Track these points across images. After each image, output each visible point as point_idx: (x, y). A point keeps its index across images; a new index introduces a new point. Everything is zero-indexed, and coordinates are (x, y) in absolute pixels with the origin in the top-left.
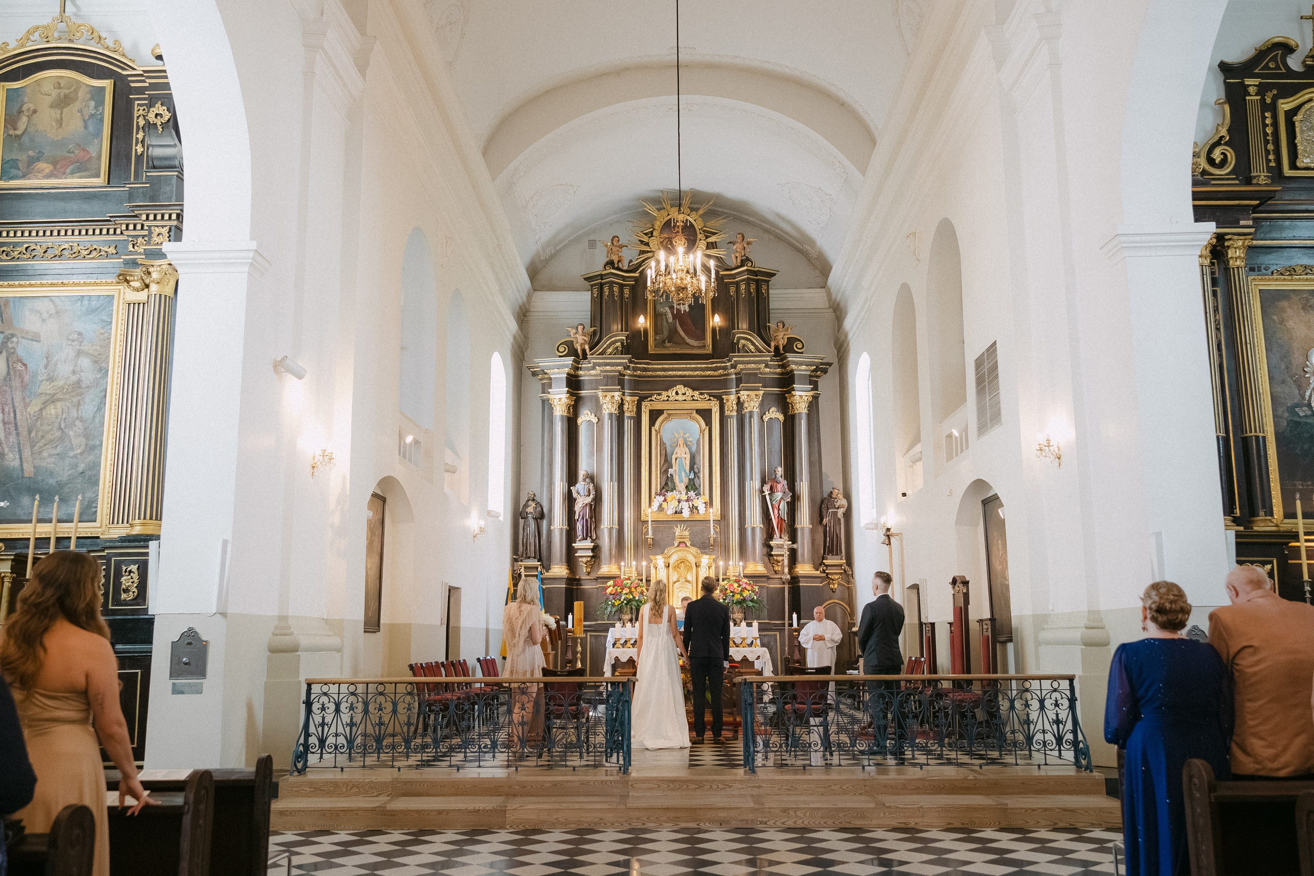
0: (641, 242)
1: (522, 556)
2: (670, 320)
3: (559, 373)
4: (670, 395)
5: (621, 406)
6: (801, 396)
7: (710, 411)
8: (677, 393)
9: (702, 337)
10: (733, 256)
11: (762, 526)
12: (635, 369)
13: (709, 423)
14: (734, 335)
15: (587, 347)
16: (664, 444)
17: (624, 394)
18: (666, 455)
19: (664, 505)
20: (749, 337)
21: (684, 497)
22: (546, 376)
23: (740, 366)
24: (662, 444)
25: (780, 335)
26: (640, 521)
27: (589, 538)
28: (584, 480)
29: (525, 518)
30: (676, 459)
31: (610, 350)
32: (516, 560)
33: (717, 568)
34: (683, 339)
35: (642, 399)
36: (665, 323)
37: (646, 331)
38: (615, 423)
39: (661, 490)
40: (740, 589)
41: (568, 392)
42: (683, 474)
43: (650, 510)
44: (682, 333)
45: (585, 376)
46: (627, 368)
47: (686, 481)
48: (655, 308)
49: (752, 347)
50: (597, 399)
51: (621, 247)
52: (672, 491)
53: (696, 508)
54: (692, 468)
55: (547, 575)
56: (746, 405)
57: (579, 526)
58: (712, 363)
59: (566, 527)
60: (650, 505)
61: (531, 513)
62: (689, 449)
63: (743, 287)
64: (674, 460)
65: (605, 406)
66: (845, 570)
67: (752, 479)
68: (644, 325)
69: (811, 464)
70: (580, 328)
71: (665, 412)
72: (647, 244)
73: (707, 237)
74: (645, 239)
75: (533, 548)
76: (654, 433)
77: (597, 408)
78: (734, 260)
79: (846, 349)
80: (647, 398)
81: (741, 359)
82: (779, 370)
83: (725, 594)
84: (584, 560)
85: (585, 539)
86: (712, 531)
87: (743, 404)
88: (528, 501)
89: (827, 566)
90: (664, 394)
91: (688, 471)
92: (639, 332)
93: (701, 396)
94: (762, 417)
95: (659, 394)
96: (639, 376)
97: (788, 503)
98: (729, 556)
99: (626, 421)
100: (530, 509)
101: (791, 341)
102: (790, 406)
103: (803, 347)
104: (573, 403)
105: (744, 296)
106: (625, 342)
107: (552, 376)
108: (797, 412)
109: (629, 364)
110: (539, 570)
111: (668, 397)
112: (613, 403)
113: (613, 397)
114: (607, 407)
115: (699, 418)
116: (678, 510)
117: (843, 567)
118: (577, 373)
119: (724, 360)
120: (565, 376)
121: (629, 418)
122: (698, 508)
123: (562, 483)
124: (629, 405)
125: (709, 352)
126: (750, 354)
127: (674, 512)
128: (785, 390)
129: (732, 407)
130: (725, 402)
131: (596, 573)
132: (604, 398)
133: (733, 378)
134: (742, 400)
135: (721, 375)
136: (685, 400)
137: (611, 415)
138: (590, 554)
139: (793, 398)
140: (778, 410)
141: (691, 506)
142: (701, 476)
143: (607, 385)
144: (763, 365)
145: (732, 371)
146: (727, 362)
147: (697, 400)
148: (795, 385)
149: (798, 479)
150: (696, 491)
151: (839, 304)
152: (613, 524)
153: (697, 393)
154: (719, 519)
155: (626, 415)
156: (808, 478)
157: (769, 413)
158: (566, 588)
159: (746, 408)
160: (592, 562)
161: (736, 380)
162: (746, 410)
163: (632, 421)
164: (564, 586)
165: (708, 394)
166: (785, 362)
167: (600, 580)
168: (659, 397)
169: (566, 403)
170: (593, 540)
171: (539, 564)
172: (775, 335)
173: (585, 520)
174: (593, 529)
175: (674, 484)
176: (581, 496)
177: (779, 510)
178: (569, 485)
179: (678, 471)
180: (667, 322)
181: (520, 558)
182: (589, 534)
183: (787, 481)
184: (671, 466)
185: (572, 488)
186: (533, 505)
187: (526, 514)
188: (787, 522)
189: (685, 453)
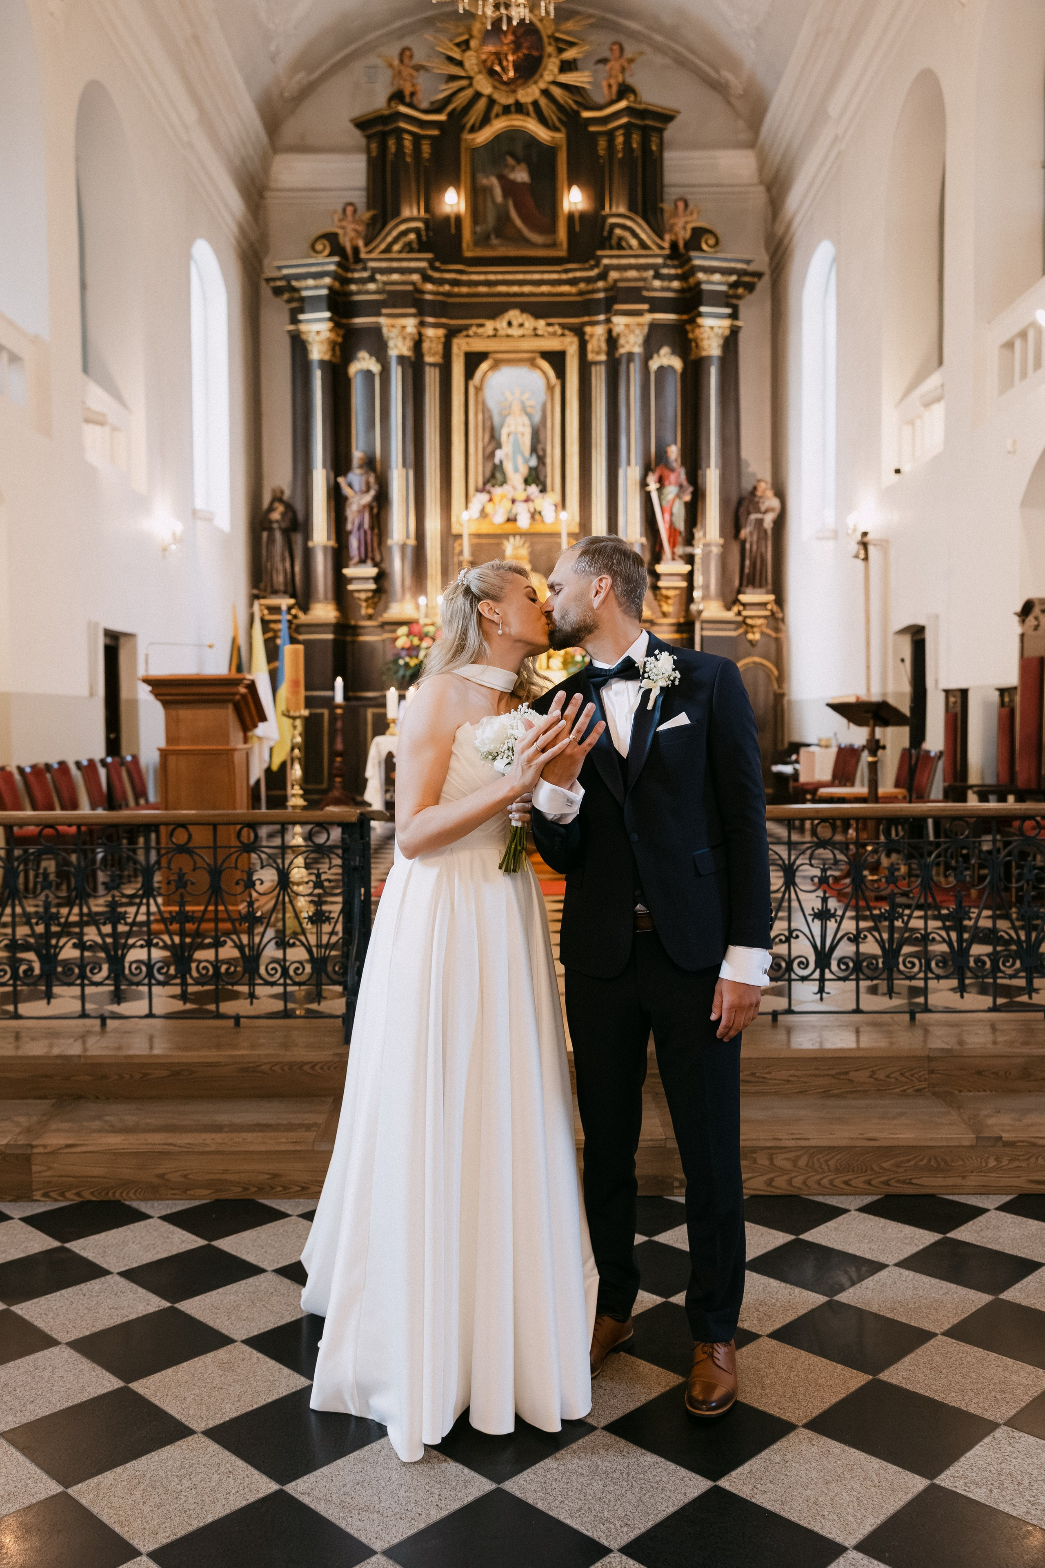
0: (450, 59)
1: (265, 590)
2: (499, 197)
3: (316, 287)
4: (498, 327)
5: (418, 345)
6: (712, 328)
7: (562, 354)
8: (510, 324)
9: (551, 229)
10: (604, 84)
11: (644, 540)
12: (441, 282)
13: (561, 374)
14: (605, 218)
15: (360, 243)
16: (489, 411)
17: (422, 324)
18: (492, 429)
19: (489, 508)
20: (629, 223)
21: (521, 495)
22: (296, 295)
24: (485, 410)
25: (680, 222)
26: (449, 537)
27: (369, 562)
28: (361, 467)
29: (271, 530)
31: (396, 247)
32: (256, 597)
34: (519, 231)
35: (452, 333)
36: (489, 204)
37: (458, 218)
38: (410, 372)
39: (485, 484)
41: (331, 319)
42: (520, 460)
43: (464, 515)
44: (518, 222)
45: (359, 293)
46: (426, 278)
47: (524, 471)
48: (474, 178)
49: (634, 242)
50: (377, 330)
51: (418, 68)
52: (501, 485)
53: (540, 513)
54: (534, 450)
55: (303, 618)
56: (622, 341)
57: (354, 543)
58: (566, 271)
59: (332, 543)
60: (467, 507)
61: (277, 521)
62: (529, 419)
63: (620, 140)
64: (504, 438)
65: (391, 344)
66: (771, 611)
67: (629, 463)
68: (455, 210)
69: (724, 441)
70: (350, 209)
71: (491, 356)
72: (460, 64)
73: (560, 51)
74: (456, 54)
75: (281, 579)
76: (472, 391)
77: (380, 350)
78: (606, 90)
79: (786, 246)
80: (459, 331)
81: (615, 261)
82: (676, 284)
84: (363, 596)
85: (362, 561)
87: (616, 341)
88: (273, 501)
89: (744, 605)
90: (490, 326)
91: (527, 453)
92: (447, 218)
93: (551, 329)
94: (645, 365)
95: (481, 325)
96: (448, 294)
97: (686, 504)
99: (427, 368)
100: (276, 516)
101: (698, 233)
102: (693, 344)
103: (717, 243)
104: (340, 340)
105: (620, 155)
106: (423, 233)
107: (305, 293)
108: (704, 354)
109: (430, 273)
110: (293, 612)
111: (495, 329)
112: (404, 338)
113: (404, 327)
114: (396, 346)
115: (545, 365)
116: (512, 516)
117: (769, 607)
118: (346, 288)
119: (587, 265)
120: (325, 292)
121: (431, 365)
122: (543, 513)
123: (325, 472)
124: (431, 342)
125: (562, 253)
126: (629, 252)
127: (506, 518)
128: (685, 317)
129: (599, 347)
130: (587, 337)
131: (381, 615)
132: (391, 329)
133: (601, 295)
134: (614, 334)
135: (581, 293)
136: (523, 336)
137: (401, 359)
138: (372, 586)
139: (697, 331)
140: (674, 353)
141: (532, 510)
142: (548, 461)
143: (394, 306)
144: (651, 273)
145: (600, 284)
146: (592, 268)
147: (542, 336)
148: (703, 309)
149: (704, 465)
150: (540, 487)
151: (778, 172)
152: (408, 537)
153: (541, 323)
154: (576, 530)
155: (428, 359)
156: (720, 463)
157: (659, 356)
158: (334, 640)
159: (623, 346)
160: (376, 600)
161: (606, 298)
162: (622, 351)
163: (437, 371)
164: (330, 636)
165: (560, 324)
166: (686, 268)
167: (387, 628)
168: (480, 330)
169: (328, 338)
170: (376, 565)
171: (292, 601)
172: (672, 222)
173: (362, 532)
174: (375, 544)
175: (504, 474)
176: (356, 492)
177: (671, 514)
178: (337, 475)
179: (511, 453)
180: (494, 201)
181: (262, 594)
182: (370, 554)
183: (686, 468)
184: (499, 446)
185: (341, 480)
186: (280, 508)
187: (271, 522)
188: (684, 534)
189: (524, 425)
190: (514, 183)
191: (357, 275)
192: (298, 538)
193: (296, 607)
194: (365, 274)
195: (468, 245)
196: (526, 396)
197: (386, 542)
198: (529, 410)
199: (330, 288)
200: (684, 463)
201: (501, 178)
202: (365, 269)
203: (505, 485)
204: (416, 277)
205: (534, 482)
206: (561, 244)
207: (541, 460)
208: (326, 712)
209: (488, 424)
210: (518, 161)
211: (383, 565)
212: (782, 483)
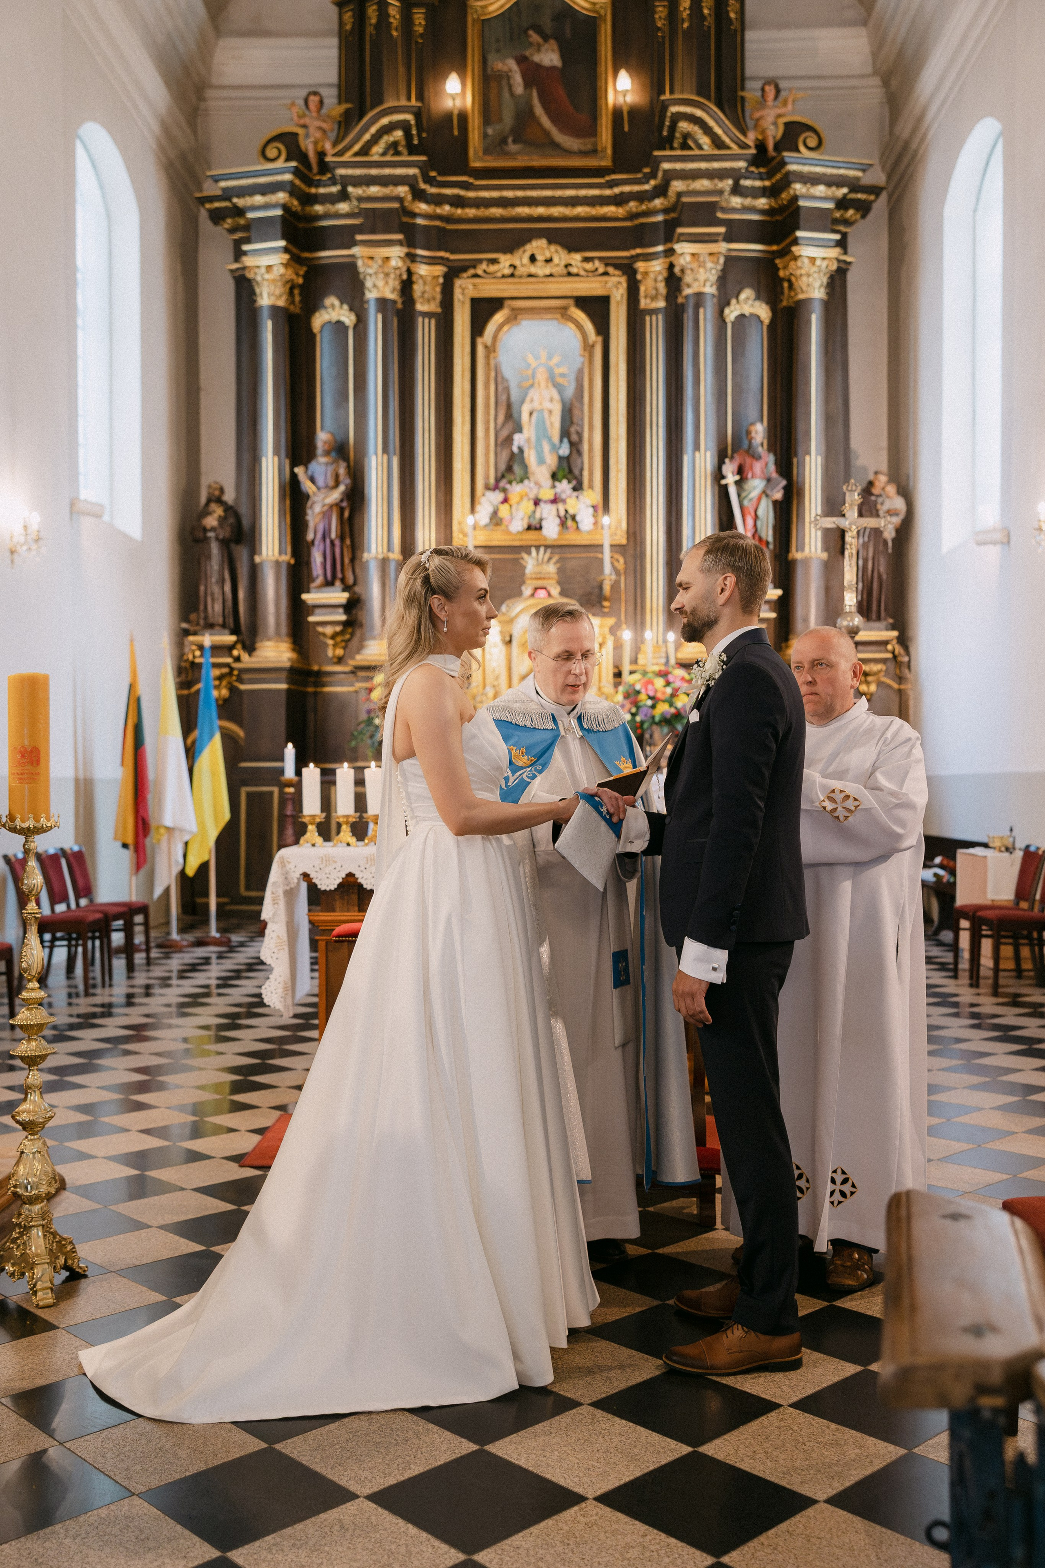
1: (198, 624)
2: (519, 89)
3: (266, 207)
4: (517, 263)
5: (407, 286)
6: (813, 260)
7: (605, 301)
8: (533, 259)
9: (592, 131)
12: (438, 200)
13: (603, 328)
14: (664, 107)
15: (328, 146)
16: (505, 379)
17: (411, 257)
18: (509, 406)
19: (504, 511)
20: (699, 113)
21: (547, 494)
22: (241, 219)
23: (678, 185)
24: (499, 379)
25: (770, 115)
27: (338, 583)
28: (327, 453)
29: (205, 541)
30: (531, 414)
31: (378, 149)
32: (184, 632)
33: (618, 647)
34: (547, 134)
35: (453, 273)
36: (506, 95)
37: (463, 117)
38: (394, 322)
39: (497, 481)
40: (669, 690)
41: (286, 250)
42: (546, 448)
43: (470, 520)
44: (545, 121)
46: (418, 195)
47: (551, 461)
48: (484, 61)
50: (350, 269)
52: (522, 481)
53: (573, 518)
54: (565, 433)
55: (247, 661)
56: (688, 278)
57: (317, 557)
58: (611, 185)
59: (287, 558)
60: (473, 510)
61: (213, 529)
62: (561, 392)
63: (685, 4)
64: (525, 418)
65: (369, 283)
66: (893, 653)
67: (697, 447)
68: (458, 103)
69: (829, 419)
70: (313, 100)
71: (507, 303)
75: (218, 607)
76: (481, 352)
77: (354, 294)
79: (916, 152)
80: (464, 269)
81: (678, 166)
82: (762, 202)
83: (636, 704)
84: (329, 630)
85: (329, 584)
86: (607, 569)
87: (680, 280)
88: (209, 501)
90: (505, 261)
91: (556, 438)
92: (449, 116)
93: (589, 266)
94: (721, 312)
95: (494, 261)
96: (447, 218)
97: (775, 503)
98: (643, 624)
99: (420, 320)
100: (211, 521)
101: (795, 130)
102: (786, 285)
103: (820, 143)
104: (300, 281)
105: (686, 25)
106: (414, 132)
107: (250, 215)
108: (801, 296)
109: (423, 186)
110: (235, 653)
111: (513, 266)
112: (387, 275)
113: (387, 259)
114: (375, 286)
115: (580, 316)
116: (534, 523)
117: (890, 647)
118: (308, 209)
119: (639, 175)
120: (279, 212)
121: (425, 314)
122: (578, 518)
123: (276, 459)
124: (425, 283)
125: (606, 162)
126: (697, 152)
127: (526, 526)
128: (775, 248)
129: (656, 289)
130: (639, 277)
131: (353, 658)
132: (370, 262)
133: (660, 218)
134: (677, 270)
135: (632, 216)
136: (551, 275)
137: (382, 303)
138: (343, 618)
139: (792, 264)
140: (758, 298)
141: (562, 513)
142: (585, 447)
143: (373, 231)
144: (730, 182)
145: (658, 203)
146: (646, 179)
147: (577, 275)
148: (799, 234)
149: (800, 450)
150: (574, 483)
151: (900, 54)
152: (390, 549)
153: (577, 257)
154: (624, 541)
155: (420, 307)
156: (823, 448)
157: (738, 302)
158: (288, 691)
159: (689, 286)
160: (348, 636)
161: (665, 221)
162: (687, 291)
163: (433, 322)
164: (284, 686)
165: (601, 259)
166: (778, 176)
167: (361, 674)
168: (492, 268)
169: (281, 275)
170: (346, 588)
171: (233, 638)
172: (757, 115)
173: (328, 541)
174: (347, 560)
175: (525, 467)
176: (319, 488)
177: (756, 517)
178: (293, 465)
179: (533, 439)
180: (512, 94)
181: (192, 629)
182: (339, 575)
183: (775, 455)
184: (519, 429)
185: (299, 470)
186: (219, 511)
187: (205, 530)
188: (771, 547)
189: (551, 400)
190: (539, 66)
191: (322, 190)
192: (242, 553)
193: (239, 646)
194: (334, 189)
195: (476, 153)
196: (556, 360)
197: (362, 557)
198: (560, 380)
199: (285, 207)
200: (771, 448)
201: (522, 61)
202: (333, 182)
203: (526, 482)
204: (402, 190)
205: (564, 477)
206: (604, 150)
207: (576, 447)
208: (276, 790)
209: (504, 398)
210: (546, 38)
211: (357, 589)
212: (908, 477)
